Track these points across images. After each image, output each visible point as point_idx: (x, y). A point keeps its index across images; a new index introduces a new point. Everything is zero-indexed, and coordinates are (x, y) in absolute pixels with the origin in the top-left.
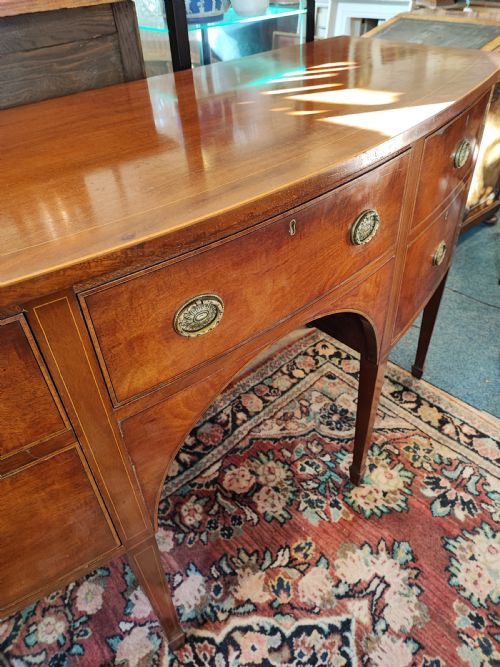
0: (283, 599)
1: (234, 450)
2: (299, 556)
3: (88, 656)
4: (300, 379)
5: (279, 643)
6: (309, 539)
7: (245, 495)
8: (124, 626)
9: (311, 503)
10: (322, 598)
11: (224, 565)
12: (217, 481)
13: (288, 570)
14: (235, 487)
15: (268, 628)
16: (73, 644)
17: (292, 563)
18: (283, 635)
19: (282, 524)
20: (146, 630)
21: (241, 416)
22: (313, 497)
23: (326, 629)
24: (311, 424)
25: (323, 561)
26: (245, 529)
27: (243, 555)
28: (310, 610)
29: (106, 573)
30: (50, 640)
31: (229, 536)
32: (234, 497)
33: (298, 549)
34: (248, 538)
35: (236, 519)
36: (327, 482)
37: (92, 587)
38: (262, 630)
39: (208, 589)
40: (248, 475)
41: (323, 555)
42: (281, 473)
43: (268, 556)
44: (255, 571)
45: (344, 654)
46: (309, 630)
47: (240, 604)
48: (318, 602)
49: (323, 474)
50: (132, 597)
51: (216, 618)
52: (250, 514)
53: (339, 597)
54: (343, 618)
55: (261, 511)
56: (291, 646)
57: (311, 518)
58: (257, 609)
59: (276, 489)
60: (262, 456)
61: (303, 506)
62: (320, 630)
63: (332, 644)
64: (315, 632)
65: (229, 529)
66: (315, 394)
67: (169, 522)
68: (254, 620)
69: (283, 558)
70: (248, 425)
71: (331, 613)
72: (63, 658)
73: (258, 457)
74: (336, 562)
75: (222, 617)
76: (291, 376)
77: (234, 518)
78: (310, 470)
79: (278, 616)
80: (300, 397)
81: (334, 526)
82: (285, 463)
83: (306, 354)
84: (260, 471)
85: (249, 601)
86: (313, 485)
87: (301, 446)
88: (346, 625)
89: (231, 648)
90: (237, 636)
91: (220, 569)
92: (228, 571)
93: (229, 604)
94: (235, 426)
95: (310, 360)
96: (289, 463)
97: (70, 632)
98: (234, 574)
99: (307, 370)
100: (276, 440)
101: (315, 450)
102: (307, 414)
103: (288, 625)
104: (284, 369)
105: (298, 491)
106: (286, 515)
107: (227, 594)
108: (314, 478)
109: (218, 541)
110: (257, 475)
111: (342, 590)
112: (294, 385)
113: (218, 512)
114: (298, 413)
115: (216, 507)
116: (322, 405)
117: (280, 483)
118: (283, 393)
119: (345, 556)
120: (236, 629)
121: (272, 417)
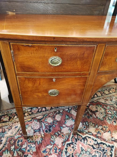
0: (99, 135)
1: (93, 102)
2: (104, 129)
3: (56, 128)
4: (111, 93)
5: (96, 143)
6: (107, 126)
7: (94, 112)
8: (64, 126)
9: (109, 119)
10: (108, 139)
11: (87, 123)
12: (88, 107)
13: (101, 130)
14: (92, 109)
15: (94, 139)
16: (53, 125)
17: (102, 129)
18: (97, 142)
19: (101, 121)
20: (68, 128)
21: (96, 96)
22: (110, 118)
23: (108, 145)
24: (112, 103)
25: (110, 132)
26: (93, 118)
27: (91, 123)
28: (105, 140)
29: (62, 114)
30: (49, 122)
31: (89, 118)
32: (91, 111)
33: (104, 127)
34: (93, 120)
35: (91, 116)
36: (114, 116)
37: (59, 116)
38: (93, 139)
39: (83, 126)
40: (95, 108)
41: (110, 131)
42: (103, 110)
43: (97, 125)
44: (93, 127)
45: (111, 152)
46: (104, 144)
47: (89, 132)
48: (107, 139)
49: (113, 114)
50: (66, 121)
51: (83, 133)
52: (94, 116)
53: (112, 140)
54: (112, 145)
55: (97, 116)
56: (99, 145)
57: (109, 122)
58: (92, 135)
59: (101, 113)
60: (99, 105)
61: (107, 119)
62: (106, 145)
63: (109, 149)
64: (105, 145)
65: (89, 117)
66: (114, 98)
67: (76, 110)
68: (91, 136)
69: (100, 127)
70: (97, 98)
71: (109, 143)
72: (51, 126)
73: (98, 105)
74: (113, 133)
75: (85, 133)
76: (109, 92)
77: (91, 115)
78: (110, 112)
79: (97, 138)
80: (110, 97)
81: (114, 126)
82: (104, 109)
83: (113, 88)
84: (98, 108)
85: (91, 132)
86: (110, 116)
87: (109, 107)
88: (113, 147)
89: (85, 140)
90: (87, 138)
91: (86, 124)
92: (87, 125)
93: (87, 131)
94: (94, 97)
95: (114, 90)
96: (105, 109)
97: (53, 122)
98: (89, 126)
99: (113, 92)
100: (103, 103)
101: (112, 109)
102: (112, 101)
103: (99, 141)
104: (108, 90)
105: (106, 115)
106: (103, 119)
107: (86, 129)
108: (111, 114)
109: (86, 118)
110: (97, 109)
111: (113, 139)
112: (109, 94)
113: (87, 113)
114: (109, 100)
115: (87, 111)
116: (115, 100)
117: (102, 112)
118: (106, 95)
119: (115, 133)
120: (87, 136)
121: (103, 99)
